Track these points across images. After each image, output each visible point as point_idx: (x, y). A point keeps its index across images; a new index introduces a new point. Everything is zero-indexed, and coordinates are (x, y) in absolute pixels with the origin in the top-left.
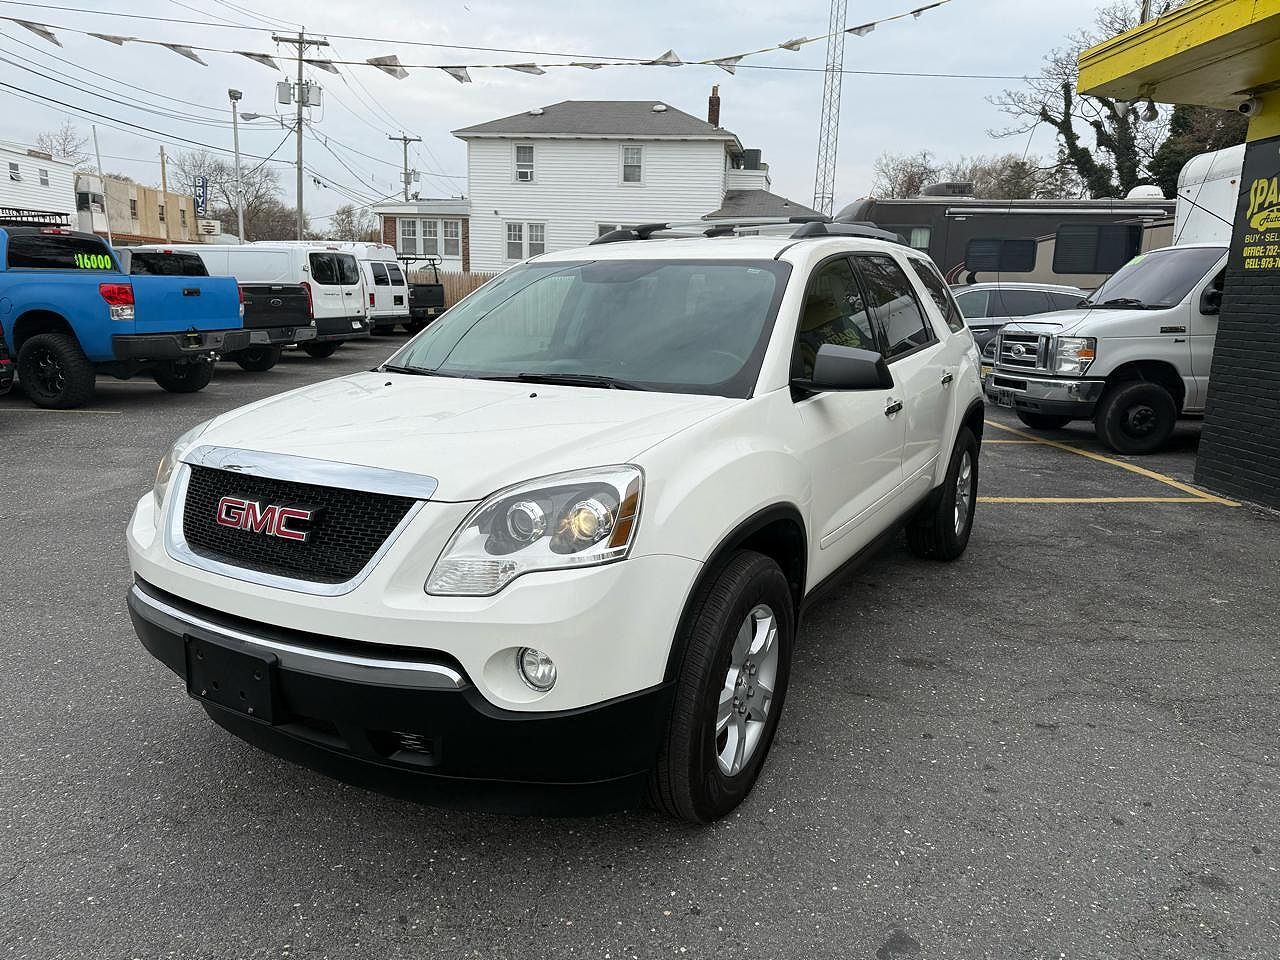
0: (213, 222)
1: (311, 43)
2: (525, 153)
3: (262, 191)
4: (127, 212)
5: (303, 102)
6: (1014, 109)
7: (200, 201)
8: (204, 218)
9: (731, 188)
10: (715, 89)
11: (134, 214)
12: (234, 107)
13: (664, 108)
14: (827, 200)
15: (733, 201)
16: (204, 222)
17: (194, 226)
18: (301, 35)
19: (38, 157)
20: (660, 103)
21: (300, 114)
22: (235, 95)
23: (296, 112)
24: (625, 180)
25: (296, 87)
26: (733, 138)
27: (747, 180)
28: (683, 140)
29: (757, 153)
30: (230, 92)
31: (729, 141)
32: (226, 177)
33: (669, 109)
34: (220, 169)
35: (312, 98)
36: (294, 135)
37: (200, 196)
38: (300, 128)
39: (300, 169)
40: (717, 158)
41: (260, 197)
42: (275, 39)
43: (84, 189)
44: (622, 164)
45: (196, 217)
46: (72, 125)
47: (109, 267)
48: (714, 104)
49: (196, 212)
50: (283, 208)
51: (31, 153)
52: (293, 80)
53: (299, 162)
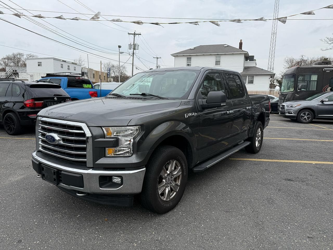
0: (111, 79)
1: (137, 34)
2: (189, 59)
3: (122, 72)
4: (92, 76)
5: (134, 49)
6: (329, 42)
7: (109, 74)
8: (109, 78)
9: (245, 66)
10: (241, 40)
11: (94, 77)
12: (119, 50)
13: (227, 46)
14: (272, 69)
15: (246, 69)
16: (109, 79)
17: (107, 80)
18: (135, 33)
19: (74, 64)
20: (226, 45)
21: (133, 52)
22: (120, 47)
23: (133, 51)
24: (216, 65)
25: (133, 45)
26: (247, 53)
27: (250, 64)
28: (232, 54)
29: (253, 56)
30: (119, 46)
31: (246, 53)
32: (114, 68)
33: (228, 46)
34: (113, 66)
35: (136, 48)
36: (132, 57)
37: (109, 73)
38: (133, 55)
39: (133, 65)
40: (242, 58)
41: (122, 73)
42: (129, 34)
43: (83, 71)
44: (215, 61)
45: (108, 78)
46: (81, 57)
47: (91, 87)
48: (241, 44)
49: (107, 76)
50: (127, 76)
51: (73, 63)
52: (132, 44)
53: (133, 64)
